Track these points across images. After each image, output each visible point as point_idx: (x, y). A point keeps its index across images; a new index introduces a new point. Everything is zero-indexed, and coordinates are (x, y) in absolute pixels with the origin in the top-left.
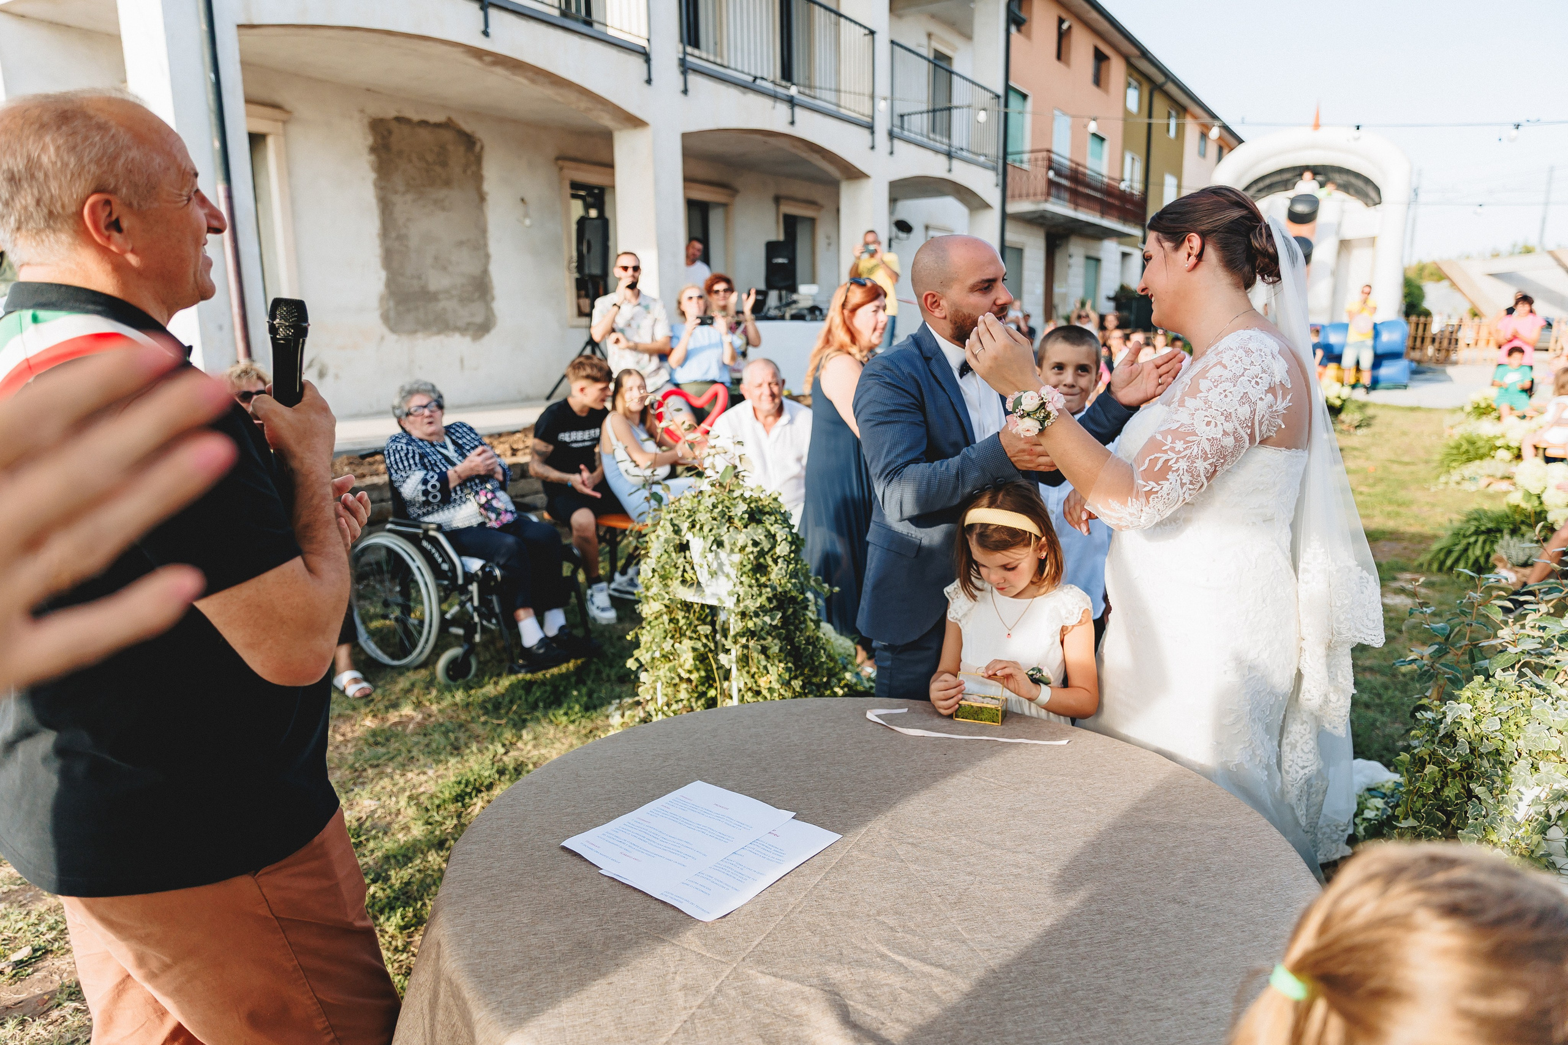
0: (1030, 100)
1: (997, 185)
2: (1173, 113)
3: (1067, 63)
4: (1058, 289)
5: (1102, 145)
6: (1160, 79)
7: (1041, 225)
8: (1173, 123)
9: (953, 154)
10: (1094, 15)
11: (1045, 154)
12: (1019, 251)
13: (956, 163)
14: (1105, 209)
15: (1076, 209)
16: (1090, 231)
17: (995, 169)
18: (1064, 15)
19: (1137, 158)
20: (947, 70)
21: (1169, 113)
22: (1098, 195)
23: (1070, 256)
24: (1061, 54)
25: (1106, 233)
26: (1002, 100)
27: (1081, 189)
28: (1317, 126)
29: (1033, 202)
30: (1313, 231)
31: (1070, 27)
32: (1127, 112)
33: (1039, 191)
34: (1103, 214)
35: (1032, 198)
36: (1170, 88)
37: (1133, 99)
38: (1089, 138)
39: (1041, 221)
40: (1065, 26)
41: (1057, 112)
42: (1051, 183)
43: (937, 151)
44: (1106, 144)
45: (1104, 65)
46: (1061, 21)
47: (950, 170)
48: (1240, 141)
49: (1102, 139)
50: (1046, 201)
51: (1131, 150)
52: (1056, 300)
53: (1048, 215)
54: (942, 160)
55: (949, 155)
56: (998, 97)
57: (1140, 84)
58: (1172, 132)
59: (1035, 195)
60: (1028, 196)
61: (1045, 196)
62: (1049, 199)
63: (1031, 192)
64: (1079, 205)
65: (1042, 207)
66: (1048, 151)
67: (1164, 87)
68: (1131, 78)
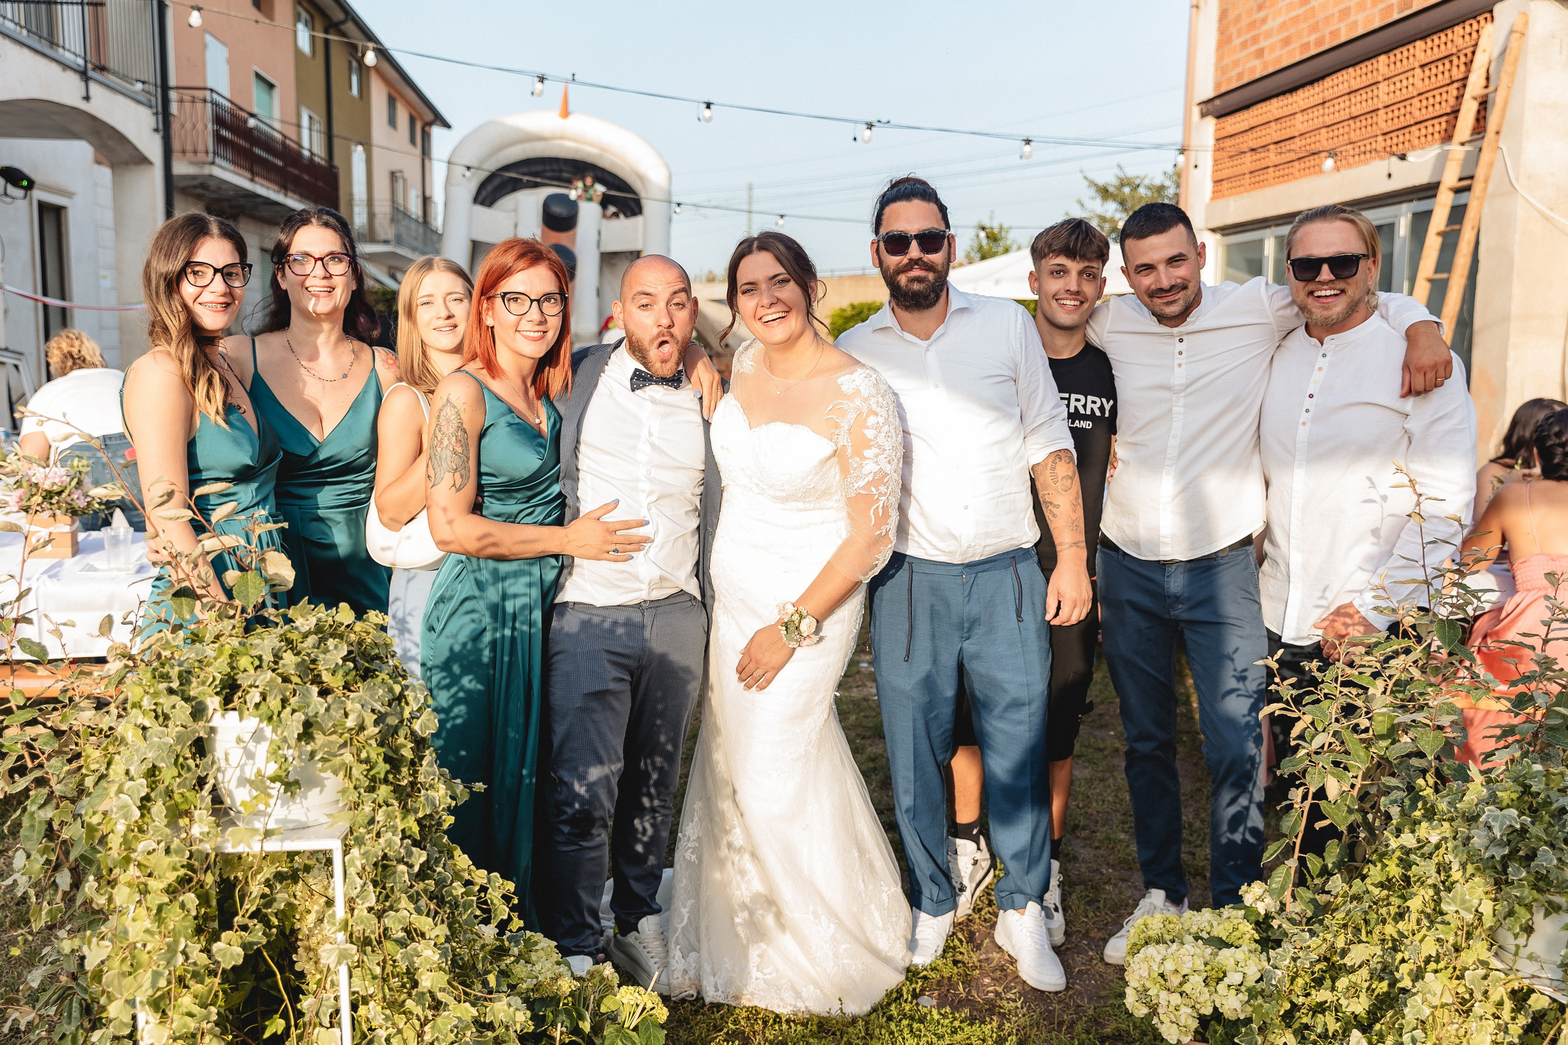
1: (156, 130)
2: (354, 64)
5: (272, 95)
6: (339, 15)
8: (354, 79)
9: (91, 73)
11: (208, 95)
13: (94, 88)
14: (286, 183)
15: (252, 180)
16: (265, 212)
17: (151, 105)
19: (315, 117)
21: (350, 63)
22: (280, 163)
27: (257, 151)
29: (192, 163)
32: (298, 52)
33: (201, 147)
34: (284, 187)
35: (189, 155)
36: (349, 27)
37: (304, 38)
38: (253, 77)
39: (200, 191)
41: (209, 39)
42: (219, 139)
43: (65, 66)
44: (276, 93)
47: (87, 98)
49: (271, 86)
50: (213, 163)
51: (309, 107)
53: (213, 184)
54: (74, 79)
55: (84, 75)
57: (312, 17)
58: (355, 90)
59: (195, 152)
60: (184, 152)
61: (211, 155)
62: (218, 160)
63: (189, 147)
64: (258, 175)
65: (207, 170)
66: (212, 90)
67: (343, 27)
68: (300, 9)
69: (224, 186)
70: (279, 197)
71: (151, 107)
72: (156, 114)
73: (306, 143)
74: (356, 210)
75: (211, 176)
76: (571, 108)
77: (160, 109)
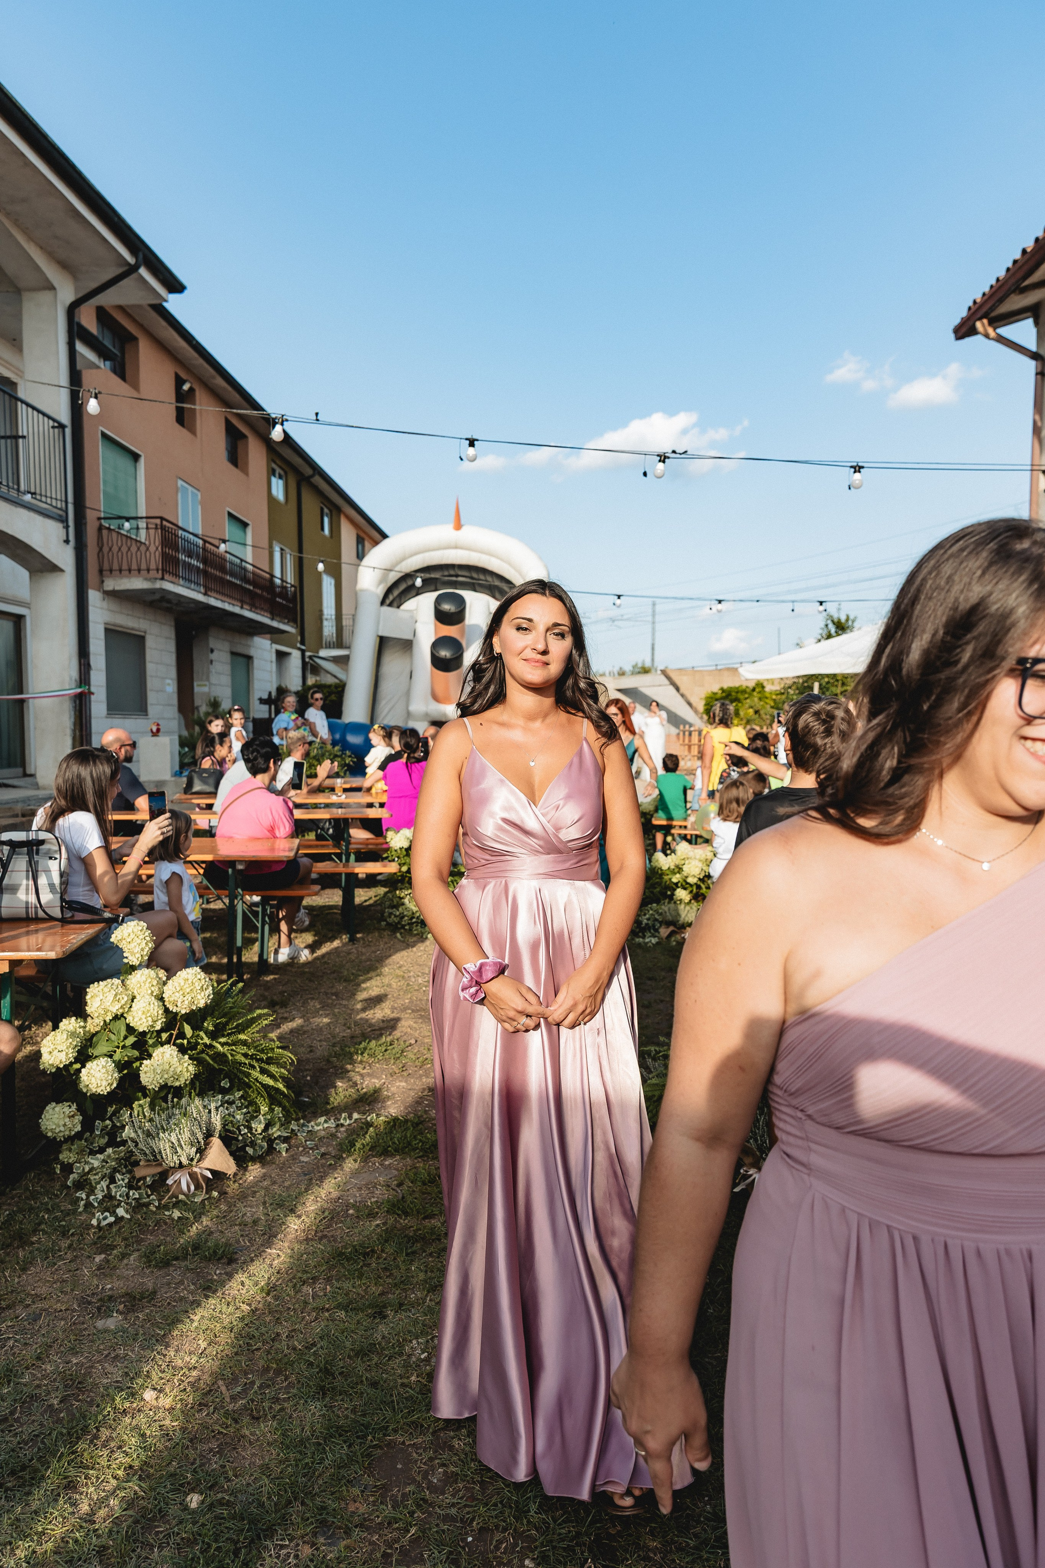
0: (142, 460)
1: (66, 541)
2: (326, 510)
3: (193, 431)
4: (200, 689)
5: (245, 532)
6: (308, 471)
7: (168, 610)
8: (326, 521)
10: (220, 381)
11: (158, 521)
12: (139, 641)
15: (205, 594)
16: (232, 622)
17: (63, 520)
18: (183, 375)
19: (287, 550)
20: (10, 395)
21: (322, 510)
23: (212, 651)
24: (183, 418)
25: (255, 629)
26: (68, 431)
27: (213, 571)
28: (458, 526)
29: (148, 579)
30: (463, 632)
31: (191, 390)
32: (271, 499)
33: (153, 566)
35: (144, 573)
36: (317, 480)
37: (278, 488)
38: (225, 518)
39: (165, 605)
40: (186, 387)
41: (180, 483)
42: (170, 560)
44: (249, 530)
45: (240, 444)
46: (179, 382)
48: (384, 536)
49: (245, 525)
50: (162, 579)
51: (280, 542)
52: (197, 702)
53: (172, 598)
56: (62, 426)
57: (286, 473)
58: (327, 531)
59: (148, 570)
60: (139, 570)
61: (160, 572)
62: (167, 577)
63: (144, 566)
64: (211, 590)
65: (158, 585)
66: (162, 519)
67: (313, 480)
68: (274, 466)
69: (182, 600)
70: (237, 610)
71: (62, 521)
72: (67, 527)
73: (277, 573)
74: (325, 623)
75: (164, 590)
76: (462, 522)
77: (71, 522)
